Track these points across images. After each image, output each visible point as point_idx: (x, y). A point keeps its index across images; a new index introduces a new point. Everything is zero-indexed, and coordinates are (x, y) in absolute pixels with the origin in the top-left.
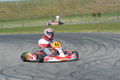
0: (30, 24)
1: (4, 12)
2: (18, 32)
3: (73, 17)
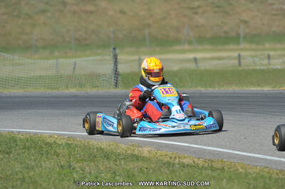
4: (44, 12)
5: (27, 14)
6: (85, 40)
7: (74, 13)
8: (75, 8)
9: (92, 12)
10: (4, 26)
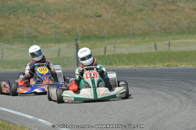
4: (141, 10)
5: (130, 13)
6: (169, 29)
7: (162, 11)
8: (162, 7)
9: (174, 10)
10: (114, 21)
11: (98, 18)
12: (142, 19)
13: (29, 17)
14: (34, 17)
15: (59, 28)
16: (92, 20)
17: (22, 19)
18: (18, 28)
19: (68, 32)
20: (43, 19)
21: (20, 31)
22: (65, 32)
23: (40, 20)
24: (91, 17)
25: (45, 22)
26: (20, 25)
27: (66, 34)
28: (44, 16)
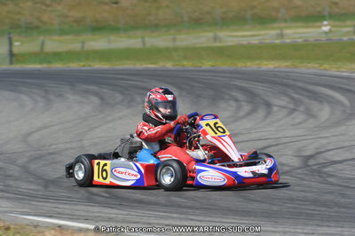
0: (174, 40)
1: (116, 3)
2: (82, 64)
3: (316, 21)
11: (114, 5)
12: (168, 7)
13: (29, 4)
14: (36, 3)
15: (67, 16)
16: (107, 8)
17: (22, 5)
18: (17, 17)
19: (78, 21)
20: (48, 6)
21: (19, 20)
22: (74, 21)
23: (44, 7)
24: (106, 4)
25: (50, 9)
26: (19, 13)
27: (75, 25)
28: (48, 2)
